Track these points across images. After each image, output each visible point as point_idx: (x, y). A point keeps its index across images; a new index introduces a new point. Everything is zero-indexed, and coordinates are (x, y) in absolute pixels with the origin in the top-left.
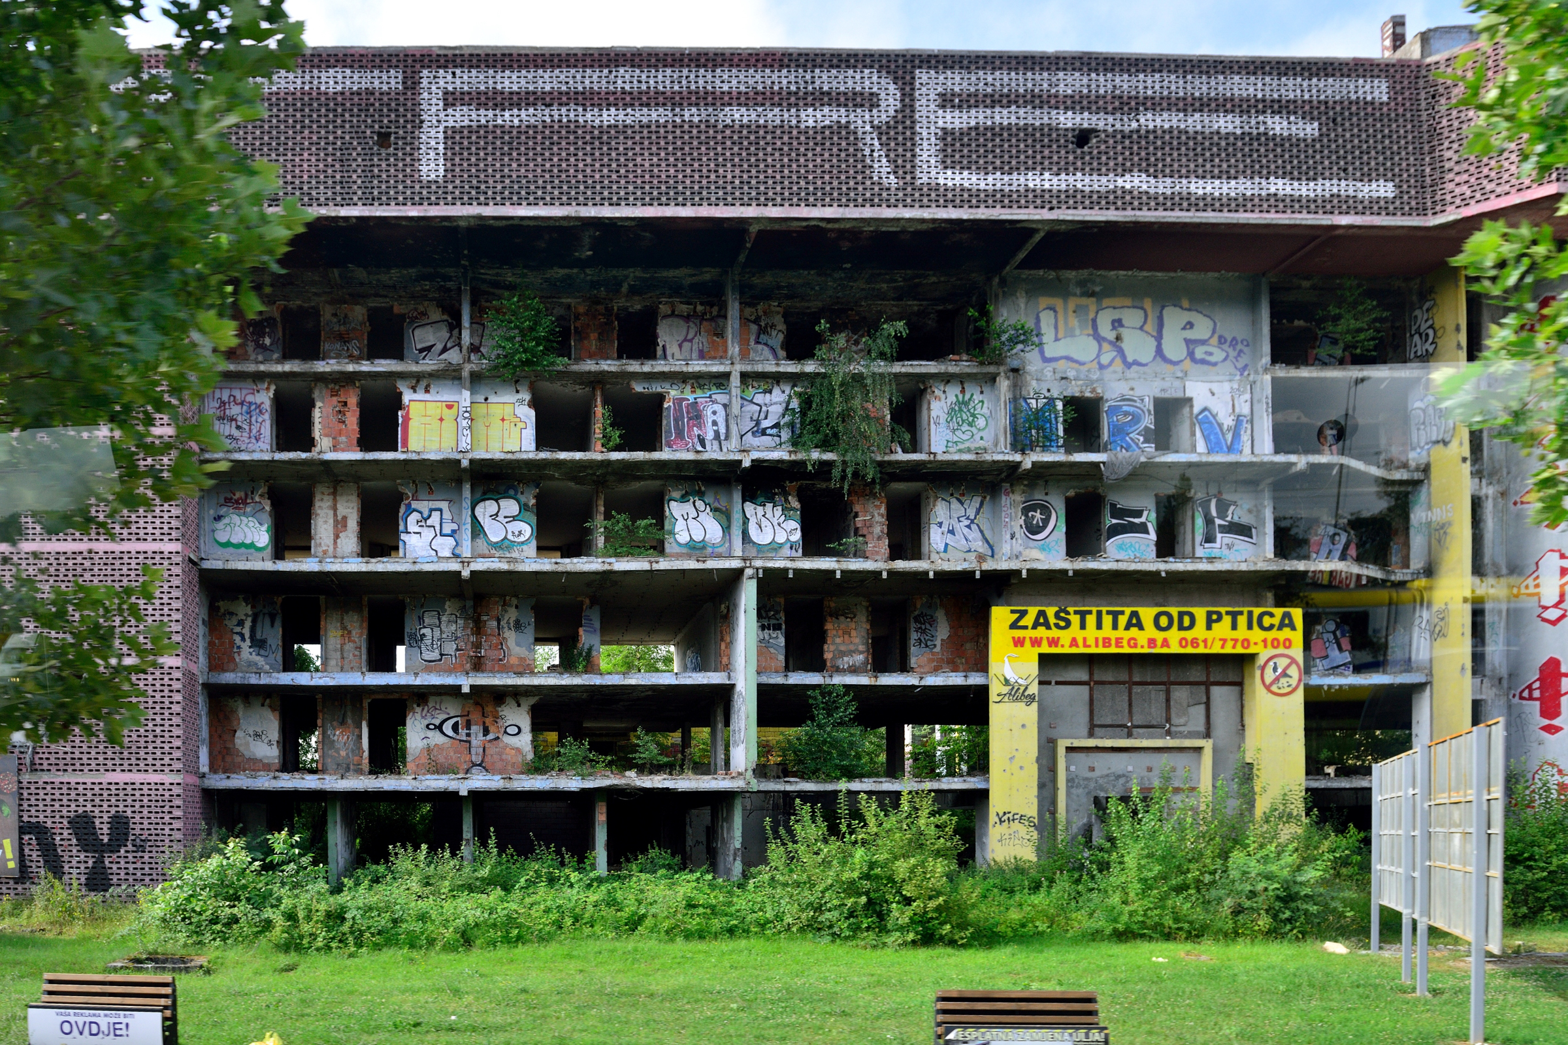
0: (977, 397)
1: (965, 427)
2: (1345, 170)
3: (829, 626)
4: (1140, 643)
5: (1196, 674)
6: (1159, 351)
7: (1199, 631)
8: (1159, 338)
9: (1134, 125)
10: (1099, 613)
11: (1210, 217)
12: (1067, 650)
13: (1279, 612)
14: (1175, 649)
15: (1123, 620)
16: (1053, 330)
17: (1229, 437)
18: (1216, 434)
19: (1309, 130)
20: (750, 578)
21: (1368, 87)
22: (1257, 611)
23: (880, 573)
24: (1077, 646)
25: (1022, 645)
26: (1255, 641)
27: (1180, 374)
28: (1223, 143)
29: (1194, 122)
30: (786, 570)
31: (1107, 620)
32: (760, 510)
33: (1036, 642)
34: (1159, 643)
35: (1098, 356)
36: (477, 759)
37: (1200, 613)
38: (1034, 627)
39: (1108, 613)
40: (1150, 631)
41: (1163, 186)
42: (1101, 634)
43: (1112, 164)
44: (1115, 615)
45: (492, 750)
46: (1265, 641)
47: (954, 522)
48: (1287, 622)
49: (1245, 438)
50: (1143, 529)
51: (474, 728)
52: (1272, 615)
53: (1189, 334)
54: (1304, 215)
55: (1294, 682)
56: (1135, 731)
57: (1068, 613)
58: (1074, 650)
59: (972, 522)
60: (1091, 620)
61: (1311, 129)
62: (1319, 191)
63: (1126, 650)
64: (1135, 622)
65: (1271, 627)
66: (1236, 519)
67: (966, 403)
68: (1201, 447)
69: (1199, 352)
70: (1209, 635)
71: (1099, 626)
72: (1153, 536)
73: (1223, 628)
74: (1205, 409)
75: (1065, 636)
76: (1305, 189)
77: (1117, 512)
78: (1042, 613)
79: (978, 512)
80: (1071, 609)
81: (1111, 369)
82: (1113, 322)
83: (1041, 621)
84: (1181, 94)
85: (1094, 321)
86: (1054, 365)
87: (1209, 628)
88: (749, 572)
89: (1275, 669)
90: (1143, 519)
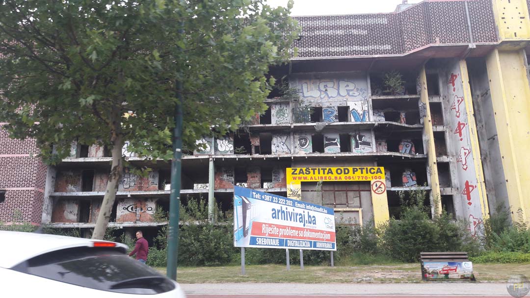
0: (285, 108)
1: (282, 117)
2: (376, 43)
3: (248, 175)
4: (332, 178)
5: (355, 187)
6: (339, 93)
7: (351, 174)
8: (338, 90)
9: (313, 34)
10: (319, 169)
11: (336, 57)
12: (309, 180)
13: (376, 168)
14: (343, 180)
15: (326, 171)
16: (306, 89)
17: (362, 117)
18: (357, 116)
19: (364, 32)
20: (211, 161)
21: (381, 20)
22: (369, 168)
23: (250, 159)
24: (312, 179)
25: (296, 179)
26: (369, 177)
27: (345, 100)
28: (339, 38)
29: (331, 32)
30: (222, 158)
31: (321, 171)
32: (221, 141)
33: (300, 178)
34: (338, 178)
35: (320, 95)
36: (138, 218)
37: (351, 169)
38: (299, 174)
39: (322, 169)
40: (335, 174)
41: (322, 50)
42: (320, 176)
43: (307, 45)
44: (324, 170)
45: (143, 215)
46: (372, 177)
47: (279, 144)
48: (379, 171)
49: (367, 117)
50: (335, 144)
51: (138, 209)
52: (374, 169)
53: (347, 88)
54: (364, 55)
55: (383, 189)
56: (337, 206)
57: (309, 169)
58: (312, 181)
59: (284, 143)
60: (316, 171)
61: (365, 32)
62: (368, 49)
63: (328, 180)
64: (330, 172)
65: (374, 172)
66: (365, 140)
67: (282, 110)
68: (353, 120)
69: (351, 93)
70: (354, 175)
71: (319, 173)
72: (339, 146)
73: (358, 173)
74: (354, 109)
75: (309, 176)
76: (364, 48)
77: (328, 140)
78: (301, 170)
79: (286, 141)
80: (310, 168)
81: (324, 99)
82: (324, 86)
83: (301, 172)
84: (327, 25)
85: (319, 86)
86: (307, 98)
87: (354, 173)
88: (211, 159)
89: (376, 186)
90: (336, 141)
